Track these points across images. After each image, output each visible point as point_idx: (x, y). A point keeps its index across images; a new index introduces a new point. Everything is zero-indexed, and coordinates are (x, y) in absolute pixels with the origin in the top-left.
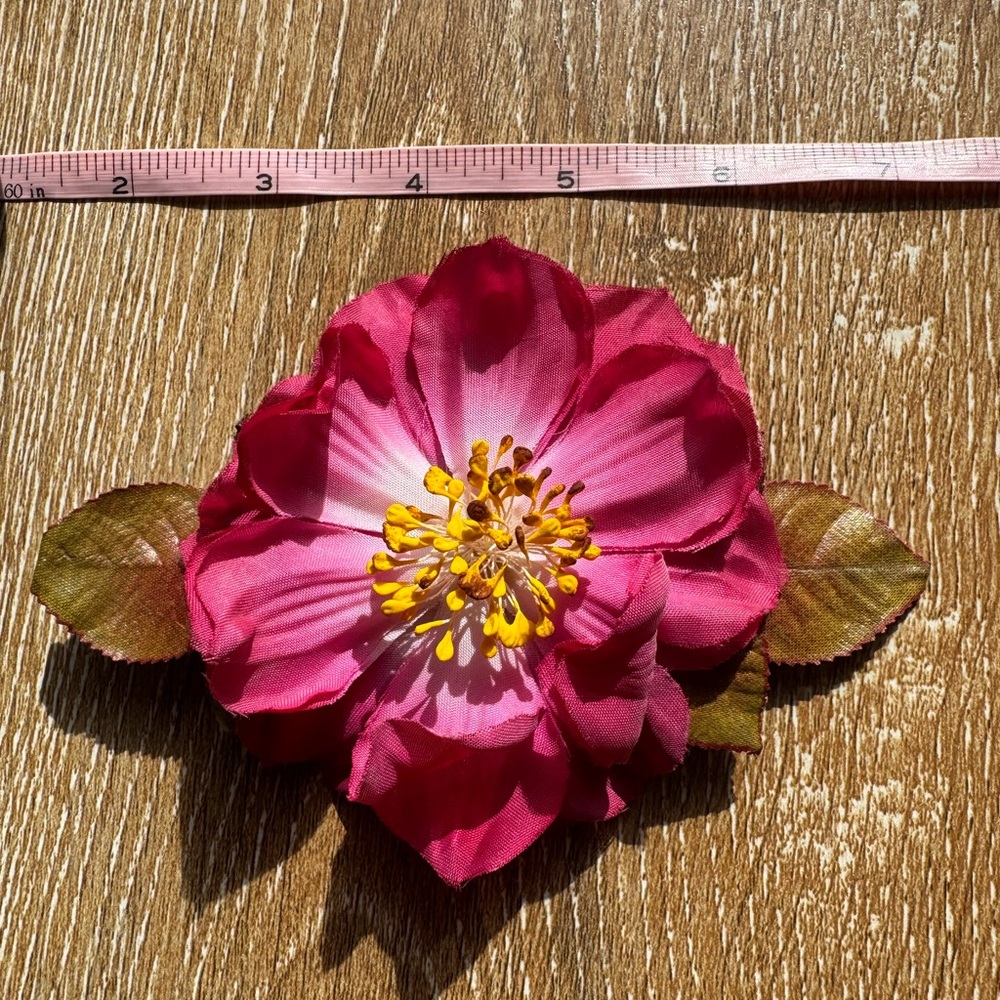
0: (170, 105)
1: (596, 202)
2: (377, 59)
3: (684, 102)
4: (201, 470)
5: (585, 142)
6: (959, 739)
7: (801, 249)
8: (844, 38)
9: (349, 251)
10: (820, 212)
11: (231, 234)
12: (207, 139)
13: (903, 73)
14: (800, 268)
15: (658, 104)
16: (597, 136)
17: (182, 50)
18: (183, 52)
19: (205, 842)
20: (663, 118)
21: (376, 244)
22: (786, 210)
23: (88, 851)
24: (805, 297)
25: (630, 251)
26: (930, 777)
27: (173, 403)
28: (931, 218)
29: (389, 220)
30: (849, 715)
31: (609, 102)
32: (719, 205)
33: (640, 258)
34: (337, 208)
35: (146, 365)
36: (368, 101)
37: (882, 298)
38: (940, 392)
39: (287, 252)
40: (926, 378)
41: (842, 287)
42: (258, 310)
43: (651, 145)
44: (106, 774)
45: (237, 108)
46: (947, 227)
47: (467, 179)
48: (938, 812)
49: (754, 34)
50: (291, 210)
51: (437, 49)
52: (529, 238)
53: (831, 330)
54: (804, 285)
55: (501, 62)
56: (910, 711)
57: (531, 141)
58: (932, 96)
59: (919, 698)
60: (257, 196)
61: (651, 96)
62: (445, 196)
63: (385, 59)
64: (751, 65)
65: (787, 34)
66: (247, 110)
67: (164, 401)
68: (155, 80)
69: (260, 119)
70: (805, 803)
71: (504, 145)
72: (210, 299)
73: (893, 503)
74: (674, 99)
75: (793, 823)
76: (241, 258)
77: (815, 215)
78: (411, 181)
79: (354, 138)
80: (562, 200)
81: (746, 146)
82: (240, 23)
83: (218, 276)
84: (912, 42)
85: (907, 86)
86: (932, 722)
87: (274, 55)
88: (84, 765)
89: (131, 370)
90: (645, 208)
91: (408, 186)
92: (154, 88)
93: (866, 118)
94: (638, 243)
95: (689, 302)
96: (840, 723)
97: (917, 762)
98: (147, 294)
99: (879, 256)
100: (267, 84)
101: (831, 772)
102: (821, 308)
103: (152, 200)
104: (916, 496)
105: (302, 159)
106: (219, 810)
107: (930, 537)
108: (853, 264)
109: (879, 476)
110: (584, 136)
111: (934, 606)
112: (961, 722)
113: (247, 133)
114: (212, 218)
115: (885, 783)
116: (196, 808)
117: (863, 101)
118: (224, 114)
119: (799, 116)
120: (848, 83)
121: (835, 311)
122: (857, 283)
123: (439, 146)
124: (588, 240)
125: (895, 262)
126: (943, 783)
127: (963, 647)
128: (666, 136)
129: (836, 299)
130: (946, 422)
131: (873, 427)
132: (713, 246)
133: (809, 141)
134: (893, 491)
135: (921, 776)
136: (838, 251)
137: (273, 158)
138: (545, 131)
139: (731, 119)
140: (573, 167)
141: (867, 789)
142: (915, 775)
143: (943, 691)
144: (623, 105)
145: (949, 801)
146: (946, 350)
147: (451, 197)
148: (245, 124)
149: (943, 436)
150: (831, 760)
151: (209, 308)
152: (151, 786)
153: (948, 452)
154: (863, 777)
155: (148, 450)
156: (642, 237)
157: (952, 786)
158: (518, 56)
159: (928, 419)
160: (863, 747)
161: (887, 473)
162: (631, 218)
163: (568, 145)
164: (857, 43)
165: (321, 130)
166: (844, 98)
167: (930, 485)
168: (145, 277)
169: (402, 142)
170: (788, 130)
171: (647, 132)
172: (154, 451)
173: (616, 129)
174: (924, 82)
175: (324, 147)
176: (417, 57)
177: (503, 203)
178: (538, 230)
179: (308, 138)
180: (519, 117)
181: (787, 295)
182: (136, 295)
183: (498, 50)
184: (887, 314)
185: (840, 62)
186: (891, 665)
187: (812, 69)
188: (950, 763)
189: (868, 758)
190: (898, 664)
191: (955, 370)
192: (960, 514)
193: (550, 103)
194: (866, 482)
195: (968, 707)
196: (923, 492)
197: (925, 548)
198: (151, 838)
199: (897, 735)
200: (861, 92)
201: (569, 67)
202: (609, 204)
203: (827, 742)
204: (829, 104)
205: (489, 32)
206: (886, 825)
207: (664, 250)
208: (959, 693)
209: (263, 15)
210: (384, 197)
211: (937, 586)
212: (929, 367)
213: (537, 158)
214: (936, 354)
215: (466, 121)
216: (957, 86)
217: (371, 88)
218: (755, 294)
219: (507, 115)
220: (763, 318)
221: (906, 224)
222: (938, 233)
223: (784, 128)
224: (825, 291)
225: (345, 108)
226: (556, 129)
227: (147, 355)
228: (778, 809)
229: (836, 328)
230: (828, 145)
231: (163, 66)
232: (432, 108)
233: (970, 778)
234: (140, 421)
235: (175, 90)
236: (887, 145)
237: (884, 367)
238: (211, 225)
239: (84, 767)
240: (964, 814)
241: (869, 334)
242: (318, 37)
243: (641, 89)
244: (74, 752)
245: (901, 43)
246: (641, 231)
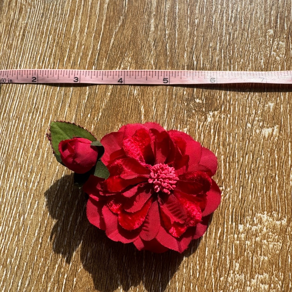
0: (50, 56)
1: (175, 87)
2: (111, 44)
3: (202, 58)
4: (53, 165)
5: (172, 70)
6: (286, 261)
7: (237, 103)
8: (250, 40)
9: (100, 100)
10: (243, 92)
11: (66, 94)
12: (60, 67)
13: (268, 51)
14: (237, 109)
15: (194, 59)
16: (175, 68)
17: (54, 41)
18: (55, 41)
19: (47, 283)
20: (195, 63)
21: (108, 99)
22: (232, 91)
23: (11, 284)
24: (238, 118)
25: (184, 102)
26: (277, 273)
27: (46, 145)
28: (277, 94)
29: (113, 92)
30: (251, 251)
31: (179, 58)
32: (212, 89)
33: (188, 105)
34: (97, 88)
35: (38, 133)
36: (108, 56)
37: (262, 119)
38: (280, 148)
39: (82, 100)
40: (276, 144)
41: (250, 115)
42: (73, 117)
43: (191, 71)
44: (19, 259)
45: (69, 57)
46: (282, 98)
47: (136, 80)
48: (280, 285)
49: (223, 39)
50: (84, 88)
51: (128, 41)
52: (154, 98)
53: (246, 128)
54: (238, 114)
55: (147, 45)
56: (270, 251)
57: (156, 69)
58: (277, 58)
59: (274, 246)
60: (74, 83)
61: (192, 56)
62: (129, 85)
63: (113, 44)
64: (222, 47)
65: (233, 39)
66: (72, 58)
67: (43, 144)
68: (46, 49)
69: (76, 61)
70: (236, 280)
71: (147, 70)
72: (58, 113)
73: (265, 183)
74: (199, 57)
75: (233, 286)
76: (68, 102)
77: (241, 93)
78: (119, 80)
79: (103, 67)
80: (164, 87)
81: (220, 72)
82: (72, 33)
83: (61, 107)
84: (271, 42)
85: (270, 55)
86: (278, 255)
87: (81, 43)
88: (12, 256)
89: (34, 134)
90: (189, 90)
91: (119, 82)
92: (46, 52)
93: (257, 64)
94: (187, 100)
95: (202, 118)
96: (248, 253)
97: (273, 268)
98: (40, 112)
99: (261, 106)
100: (78, 51)
101: (245, 269)
102: (243, 121)
103: (43, 84)
104: (272, 181)
105: (87, 73)
106: (52, 273)
107: (277, 194)
108: (253, 108)
109: (261, 174)
110: (172, 68)
111: (278, 217)
112: (287, 255)
113: (72, 65)
114: (60, 90)
115: (263, 274)
116: (45, 272)
117: (256, 59)
118: (65, 59)
119: (236, 63)
120: (252, 53)
121: (247, 122)
122: (254, 114)
123: (128, 70)
124: (172, 99)
125: (266, 108)
126: (281, 275)
127: (288, 230)
128: (196, 68)
129: (248, 119)
130: (282, 158)
131: (259, 159)
132: (210, 102)
133: (239, 71)
134: (265, 179)
135: (274, 273)
136: (248, 104)
137: (79, 73)
138: (160, 66)
139: (216, 63)
140: (168, 77)
141: (256, 276)
142: (272, 272)
143: (281, 245)
144: (184, 59)
145: (283, 281)
146: (282, 135)
147: (131, 85)
148: (72, 62)
149: (281, 162)
150: (245, 266)
151: (58, 116)
152: (32, 264)
153: (283, 167)
154: (255, 272)
155: (37, 159)
156: (188, 98)
157: (284, 276)
158: (153, 44)
159: (276, 157)
160: (255, 262)
161: (263, 173)
162: (185, 93)
163: (167, 70)
164: (254, 41)
165: (94, 65)
166: (250, 58)
167: (277, 178)
168: (40, 106)
169: (117, 68)
170: (233, 67)
171: (191, 67)
172: (39, 159)
173: (181, 66)
174: (275, 54)
175: (94, 70)
176: (123, 44)
177: (147, 87)
178: (157, 95)
179: (90, 67)
180: (152, 62)
181: (232, 117)
182: (37, 112)
183: (147, 42)
184: (263, 124)
185: (249, 47)
186: (264, 235)
187: (241, 49)
188: (284, 269)
189: (257, 266)
190: (267, 235)
191: (285, 142)
192: (286, 187)
193: (162, 58)
194: (257, 176)
195: (289, 250)
196: (275, 180)
197: (275, 198)
198: (31, 281)
199: (266, 258)
200: (256, 56)
201: (168, 47)
202: (178, 88)
203: (244, 260)
204: (246, 60)
205: (144, 37)
206: (263, 289)
207: (195, 102)
208: (286, 245)
209: (78, 31)
210: (111, 85)
211: (279, 210)
212: (276, 141)
213: (157, 74)
214: (279, 137)
215: (136, 63)
216: (285, 55)
217: (109, 52)
218: (223, 116)
219: (149, 61)
220: (225, 124)
221: (269, 96)
222: (279, 99)
223: (232, 66)
224: (244, 116)
225: (101, 58)
226: (163, 65)
227: (39, 130)
228: (228, 281)
229: (247, 128)
230: (245, 72)
231: (49, 45)
232: (126, 59)
233: (290, 274)
234: (36, 150)
235: (52, 52)
236: (263, 72)
237: (262, 140)
238: (60, 92)
239: (12, 257)
240: (288, 286)
241: (258, 130)
242: (94, 37)
243: (189, 55)
244: (9, 252)
245: (268, 42)
246: (188, 96)
